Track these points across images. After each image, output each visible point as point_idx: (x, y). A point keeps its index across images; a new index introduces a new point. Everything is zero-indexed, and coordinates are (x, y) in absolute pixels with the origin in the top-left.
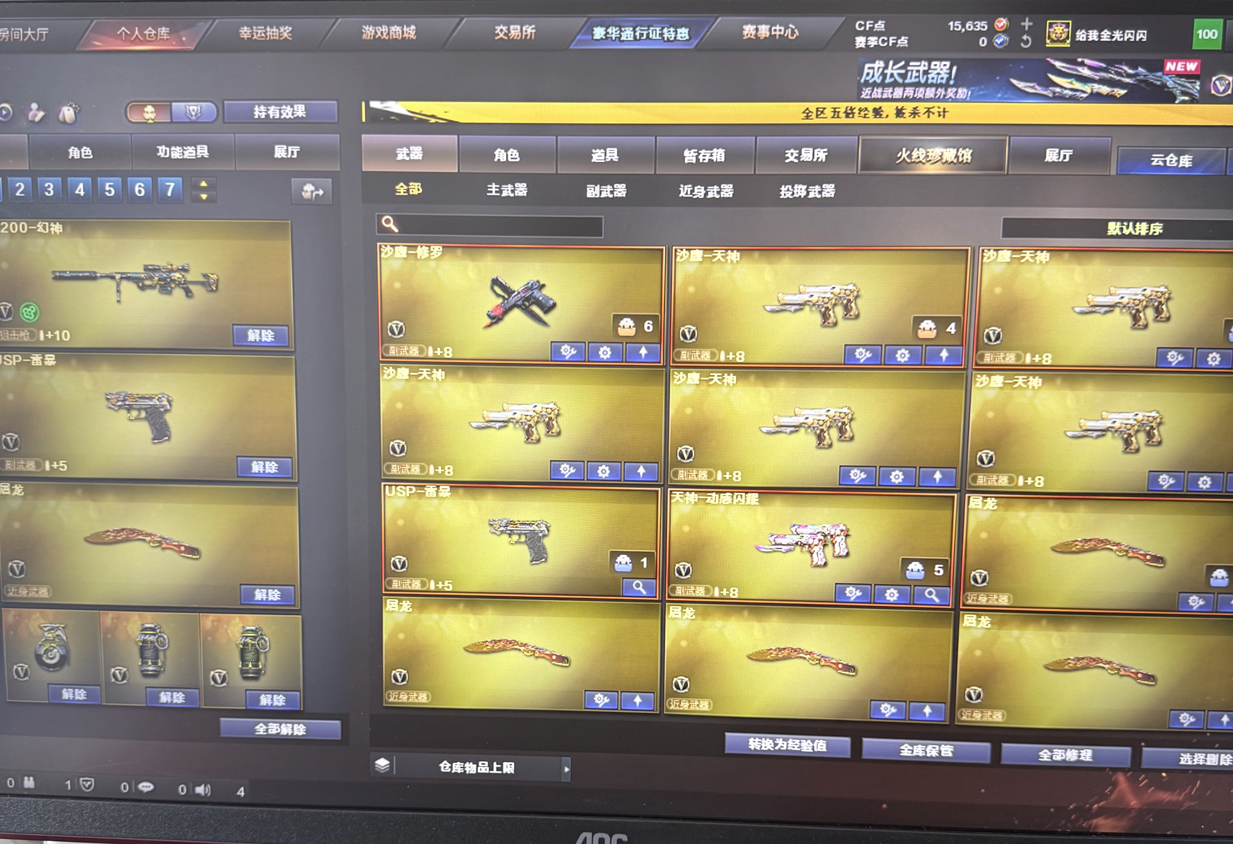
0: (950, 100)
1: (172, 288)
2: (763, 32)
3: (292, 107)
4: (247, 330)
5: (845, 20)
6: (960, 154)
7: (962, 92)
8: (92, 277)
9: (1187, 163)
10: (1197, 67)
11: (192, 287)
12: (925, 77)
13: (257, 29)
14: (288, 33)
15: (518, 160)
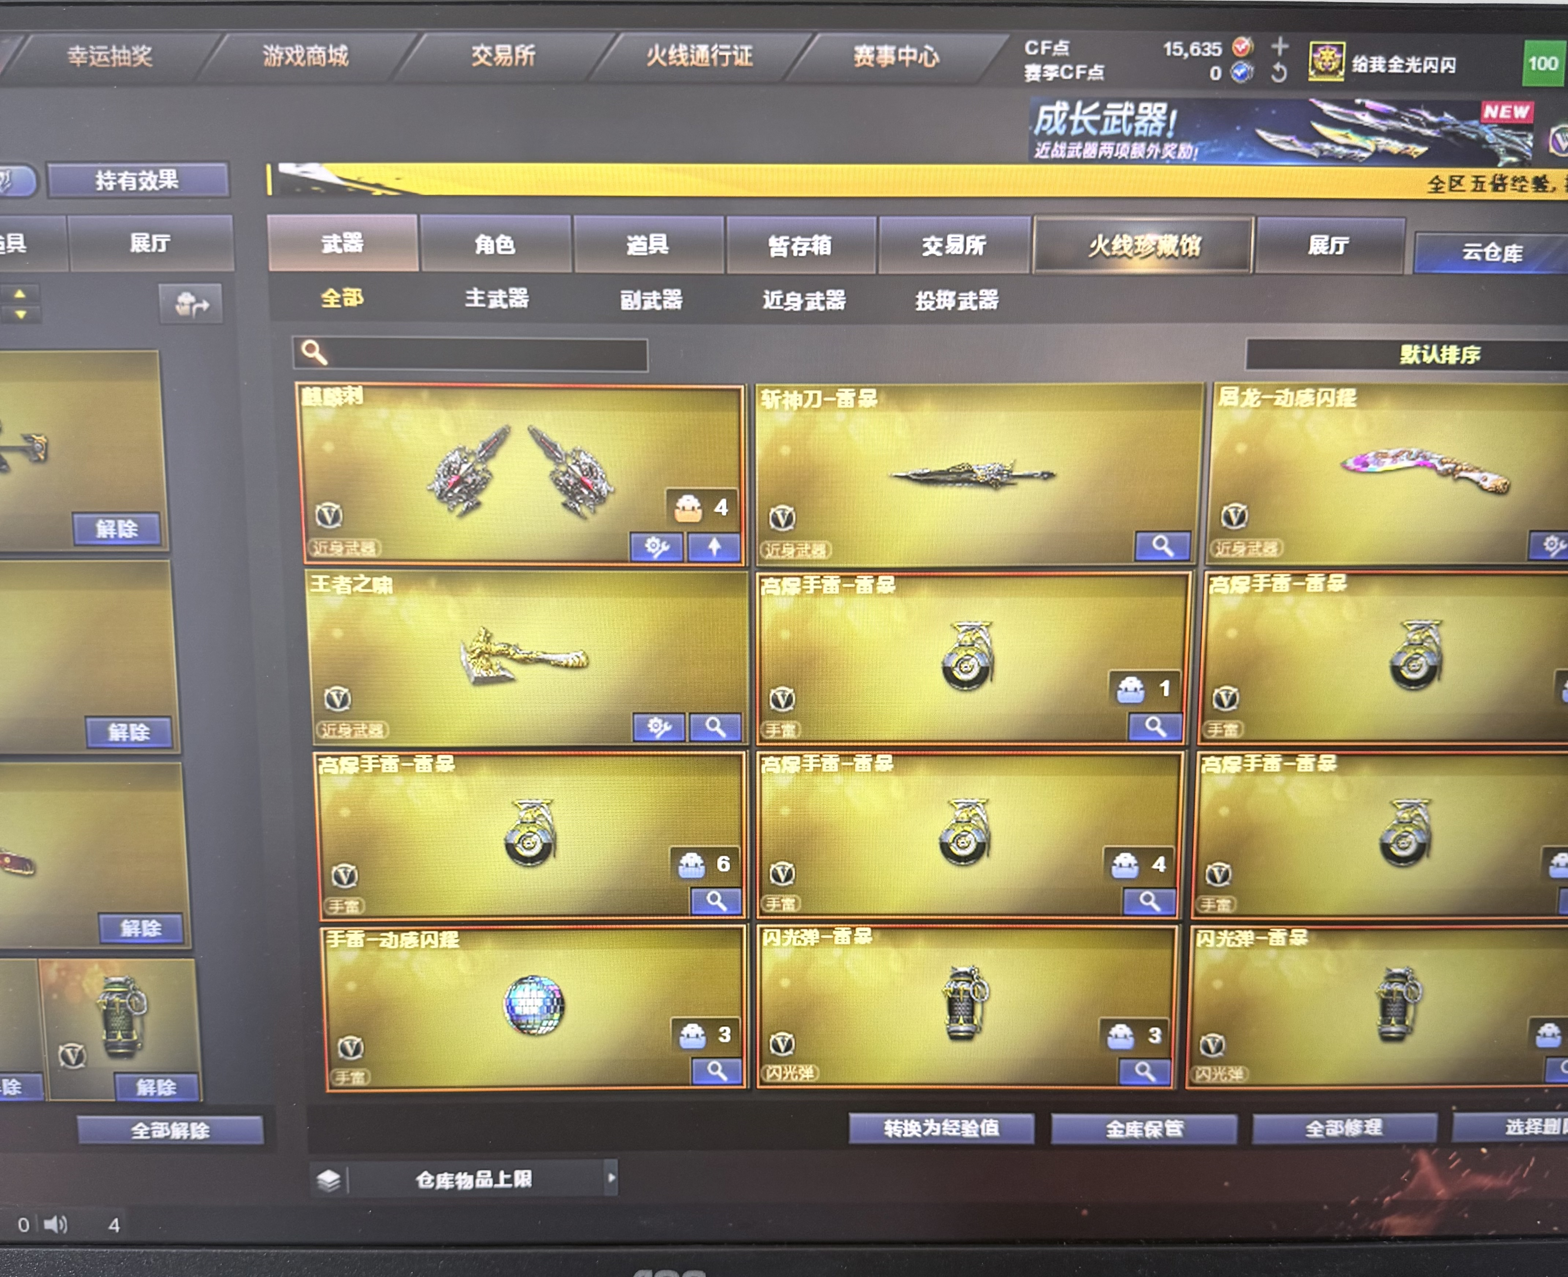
0: (1168, 162)
2: (886, 56)
3: (156, 172)
4: (96, 521)
5: (1010, 39)
6: (1183, 244)
7: (1186, 149)
9: (1515, 256)
10: (1529, 112)
11: (7, 456)
12: (1130, 126)
13: (96, 50)
14: (145, 56)
15: (513, 252)
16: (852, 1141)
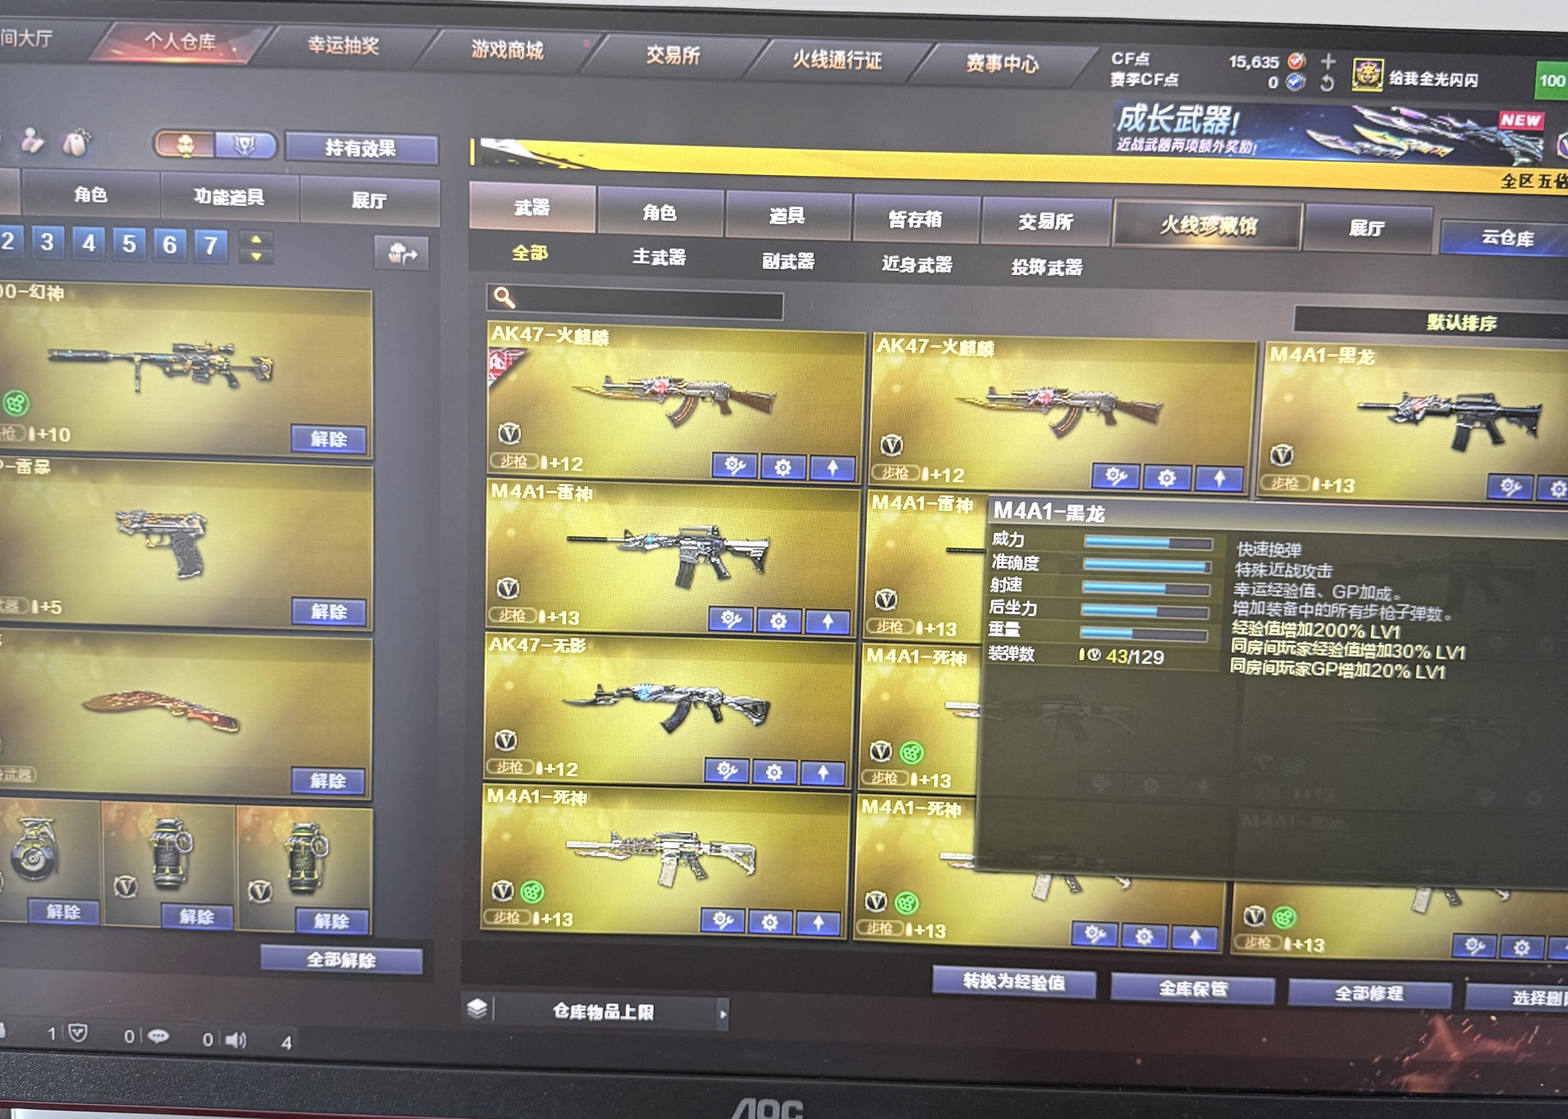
0: (1231, 155)
1: (210, 375)
2: (994, 63)
3: (377, 142)
4: (311, 432)
5: (1099, 51)
6: (1242, 225)
7: (1247, 146)
8: (102, 359)
9: (1527, 241)
10: (1540, 121)
11: (238, 375)
12: (1199, 125)
13: (333, 40)
14: (373, 46)
15: (675, 219)
16: (935, 990)
